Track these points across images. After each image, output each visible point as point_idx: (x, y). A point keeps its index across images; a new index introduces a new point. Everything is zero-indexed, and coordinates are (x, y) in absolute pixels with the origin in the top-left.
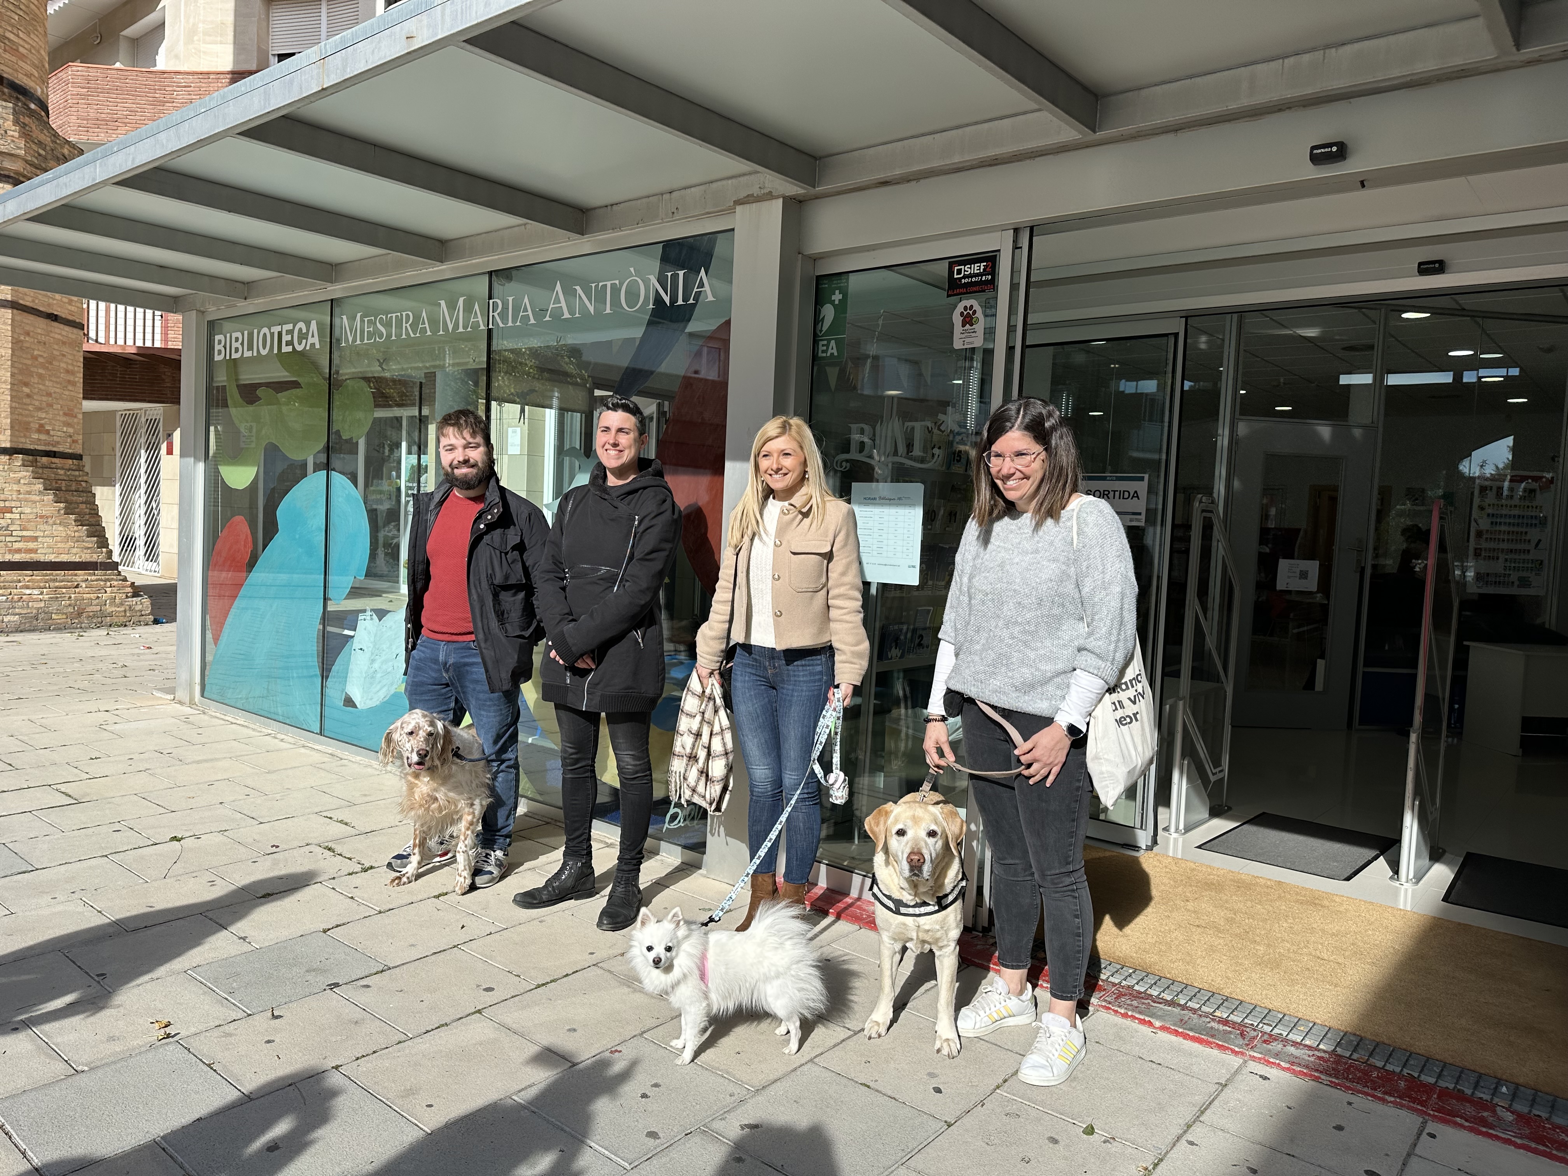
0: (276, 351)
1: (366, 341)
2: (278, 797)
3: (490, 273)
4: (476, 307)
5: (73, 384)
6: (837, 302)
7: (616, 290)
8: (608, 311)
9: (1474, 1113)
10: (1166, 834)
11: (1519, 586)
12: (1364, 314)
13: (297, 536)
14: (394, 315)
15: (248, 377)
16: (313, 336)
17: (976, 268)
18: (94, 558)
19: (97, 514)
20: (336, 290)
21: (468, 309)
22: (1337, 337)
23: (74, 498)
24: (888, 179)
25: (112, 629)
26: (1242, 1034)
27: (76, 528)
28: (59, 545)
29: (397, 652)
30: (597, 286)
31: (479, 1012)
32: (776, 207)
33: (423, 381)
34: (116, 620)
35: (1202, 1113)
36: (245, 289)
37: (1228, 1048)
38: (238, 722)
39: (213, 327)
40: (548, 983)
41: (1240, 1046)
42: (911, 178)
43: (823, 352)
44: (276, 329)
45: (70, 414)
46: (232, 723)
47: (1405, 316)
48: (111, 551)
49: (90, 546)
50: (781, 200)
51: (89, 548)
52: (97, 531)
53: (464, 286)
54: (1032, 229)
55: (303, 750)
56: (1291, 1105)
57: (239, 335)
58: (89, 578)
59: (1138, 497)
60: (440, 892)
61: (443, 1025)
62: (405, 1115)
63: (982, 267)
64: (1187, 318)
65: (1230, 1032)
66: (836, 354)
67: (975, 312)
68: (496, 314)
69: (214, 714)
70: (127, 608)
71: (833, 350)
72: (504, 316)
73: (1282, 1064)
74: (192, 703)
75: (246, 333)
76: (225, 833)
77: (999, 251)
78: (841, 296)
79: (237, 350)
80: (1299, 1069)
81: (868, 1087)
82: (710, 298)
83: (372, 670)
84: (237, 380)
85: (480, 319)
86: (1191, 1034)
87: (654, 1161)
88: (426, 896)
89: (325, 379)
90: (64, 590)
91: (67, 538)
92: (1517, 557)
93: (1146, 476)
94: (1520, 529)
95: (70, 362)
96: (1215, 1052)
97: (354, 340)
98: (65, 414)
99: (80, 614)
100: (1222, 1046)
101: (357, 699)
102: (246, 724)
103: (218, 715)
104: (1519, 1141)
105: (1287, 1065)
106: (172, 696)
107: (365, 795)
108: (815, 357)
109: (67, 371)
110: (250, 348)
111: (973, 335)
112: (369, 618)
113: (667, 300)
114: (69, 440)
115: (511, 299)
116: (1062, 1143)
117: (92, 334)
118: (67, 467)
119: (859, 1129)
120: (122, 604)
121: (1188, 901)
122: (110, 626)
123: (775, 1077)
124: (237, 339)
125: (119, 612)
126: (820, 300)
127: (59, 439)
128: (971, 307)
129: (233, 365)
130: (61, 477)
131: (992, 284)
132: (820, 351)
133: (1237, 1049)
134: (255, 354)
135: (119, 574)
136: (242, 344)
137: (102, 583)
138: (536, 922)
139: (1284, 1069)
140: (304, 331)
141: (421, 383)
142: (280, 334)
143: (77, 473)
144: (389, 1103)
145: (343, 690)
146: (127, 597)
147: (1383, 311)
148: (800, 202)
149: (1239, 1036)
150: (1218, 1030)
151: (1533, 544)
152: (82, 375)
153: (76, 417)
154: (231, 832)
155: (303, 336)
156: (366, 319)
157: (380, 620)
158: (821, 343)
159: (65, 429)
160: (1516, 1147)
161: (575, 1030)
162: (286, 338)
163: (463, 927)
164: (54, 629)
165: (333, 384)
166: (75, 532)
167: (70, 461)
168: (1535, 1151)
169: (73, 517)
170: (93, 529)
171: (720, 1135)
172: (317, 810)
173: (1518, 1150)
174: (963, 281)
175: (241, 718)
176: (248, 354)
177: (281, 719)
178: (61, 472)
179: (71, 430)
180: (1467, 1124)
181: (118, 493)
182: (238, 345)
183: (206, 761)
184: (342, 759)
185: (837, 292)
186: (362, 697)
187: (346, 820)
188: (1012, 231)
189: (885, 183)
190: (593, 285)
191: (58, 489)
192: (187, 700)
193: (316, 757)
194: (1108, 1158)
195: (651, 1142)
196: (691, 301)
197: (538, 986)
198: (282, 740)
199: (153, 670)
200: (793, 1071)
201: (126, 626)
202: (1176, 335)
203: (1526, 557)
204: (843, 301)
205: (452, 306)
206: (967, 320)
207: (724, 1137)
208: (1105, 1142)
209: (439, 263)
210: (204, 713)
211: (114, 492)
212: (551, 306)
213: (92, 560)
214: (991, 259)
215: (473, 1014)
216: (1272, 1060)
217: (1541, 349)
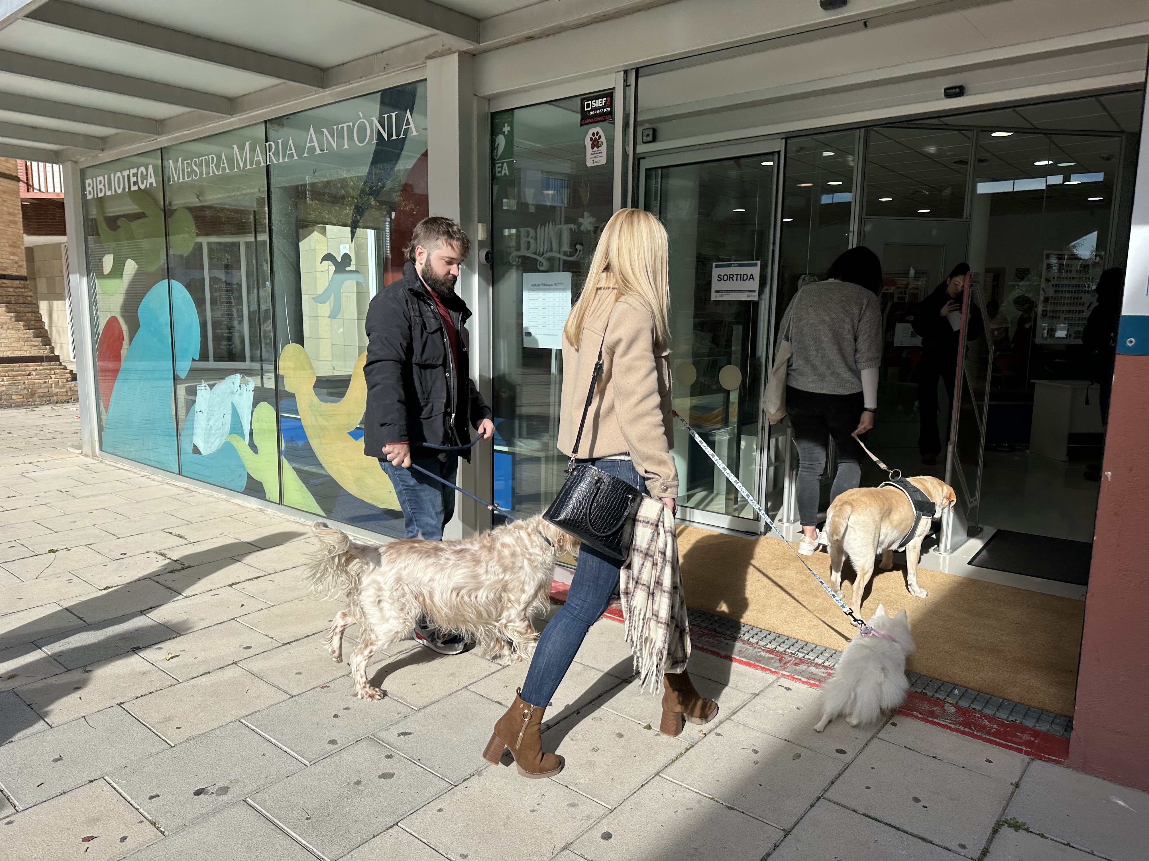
0: (127, 190)
1: (186, 179)
2: (137, 519)
3: (266, 122)
4: (258, 149)
5: (15, 223)
6: (506, 133)
7: (350, 130)
8: (346, 147)
9: (927, 708)
10: (780, 524)
11: (1074, 338)
12: (963, 134)
13: (152, 329)
14: (203, 158)
15: (113, 210)
16: (151, 177)
17: (600, 103)
18: (41, 353)
19: (41, 320)
20: (163, 141)
21: (253, 149)
22: (949, 154)
23: (22, 309)
24: (531, 35)
25: (57, 405)
26: (780, 660)
27: (24, 331)
28: (13, 344)
29: (224, 412)
30: (337, 128)
31: (235, 663)
32: (454, 60)
33: (256, 210)
34: (61, 398)
35: (734, 713)
36: (103, 143)
37: (768, 669)
38: (125, 468)
39: (83, 174)
40: (292, 642)
41: (776, 668)
42: (550, 33)
43: (499, 172)
44: (126, 173)
45: (14, 245)
46: (120, 469)
47: (995, 134)
48: (53, 348)
49: (37, 344)
50: (457, 54)
51: (35, 346)
52: (41, 333)
53: (247, 132)
54: (637, 70)
55: (166, 486)
56: (801, 706)
57: (101, 178)
58: (38, 368)
59: (753, 278)
60: (234, 582)
61: (206, 673)
62: (159, 734)
63: (604, 102)
64: (786, 139)
65: (772, 658)
66: (508, 174)
67: (600, 137)
68: (271, 153)
69: (108, 463)
70: (68, 389)
71: (506, 171)
72: (276, 154)
73: (803, 679)
74: (94, 455)
75: (106, 176)
76: (90, 546)
77: (614, 88)
78: (509, 128)
79: (101, 191)
80: (813, 682)
81: (500, 704)
82: (415, 133)
83: (209, 427)
84: (104, 213)
85: (261, 158)
86: (744, 660)
87: (328, 759)
88: (223, 585)
89: (161, 210)
90: (19, 378)
91: (19, 339)
92: (1074, 316)
93: (759, 262)
94: (1076, 295)
95: (10, 206)
96: (759, 673)
97: (179, 178)
98: (11, 246)
99: (33, 395)
100: (764, 668)
101: (201, 447)
102: (130, 469)
103: (112, 463)
104: (953, 726)
105: (805, 680)
106: (80, 451)
107: (201, 516)
108: (493, 177)
109: (9, 214)
110: (110, 189)
111: (600, 155)
112: (204, 388)
113: (385, 136)
114: (15, 265)
115: (280, 141)
116: (625, 737)
117: (36, 186)
118: (15, 285)
119: (483, 733)
120: (64, 386)
121: (777, 569)
122: (57, 403)
123: (436, 700)
124: (100, 182)
125: (63, 392)
126: (494, 133)
127: (6, 265)
128: (598, 133)
129: (101, 201)
130: (11, 294)
131: (611, 114)
132: (497, 172)
133: (773, 670)
134: (114, 193)
135: (61, 364)
136: (104, 186)
137: (48, 371)
138: (297, 601)
139: (803, 682)
140: (145, 173)
141: (255, 211)
142: (129, 176)
143: (23, 290)
144: (150, 727)
145: (192, 441)
146: (67, 381)
147: (975, 131)
148: (474, 55)
149: (778, 661)
150: (764, 657)
151: (1087, 305)
152: (21, 216)
153: (19, 247)
154: (94, 545)
155: (144, 177)
156: (185, 162)
157: (211, 389)
158: (497, 165)
159: (11, 257)
160: (951, 730)
161: (300, 673)
162: (133, 179)
163: (242, 605)
164: (14, 407)
165: (167, 212)
166: (24, 334)
167: (18, 282)
168: (963, 733)
169: (22, 323)
170: (39, 331)
171: (381, 740)
172: (163, 528)
173: (952, 732)
174: (591, 113)
175: (127, 465)
176: (109, 193)
177: (153, 463)
178: (11, 290)
179: (16, 258)
180: (920, 716)
181: (68, 305)
182: (101, 186)
183: (92, 496)
184: (192, 491)
185: (506, 125)
186: (204, 447)
187: (181, 534)
188: (622, 73)
189: (530, 38)
190: (335, 127)
191: (9, 303)
192: (90, 453)
193: (174, 491)
194: (654, 746)
195: (331, 747)
196: (402, 136)
197: (284, 644)
198: (153, 480)
199: (77, 433)
200: (450, 695)
201: (68, 402)
202: (779, 152)
203: (1081, 316)
204: (511, 132)
205: (242, 148)
206: (595, 143)
207: (383, 742)
208: (656, 735)
209: (229, 116)
210: (101, 462)
211: (65, 305)
212: (308, 145)
213: (39, 354)
214: (609, 95)
215: (231, 665)
216: (796, 677)
217: (1103, 158)
